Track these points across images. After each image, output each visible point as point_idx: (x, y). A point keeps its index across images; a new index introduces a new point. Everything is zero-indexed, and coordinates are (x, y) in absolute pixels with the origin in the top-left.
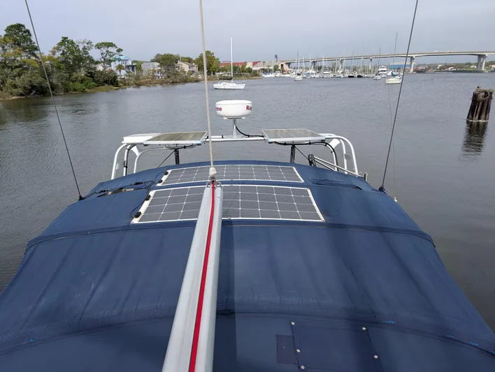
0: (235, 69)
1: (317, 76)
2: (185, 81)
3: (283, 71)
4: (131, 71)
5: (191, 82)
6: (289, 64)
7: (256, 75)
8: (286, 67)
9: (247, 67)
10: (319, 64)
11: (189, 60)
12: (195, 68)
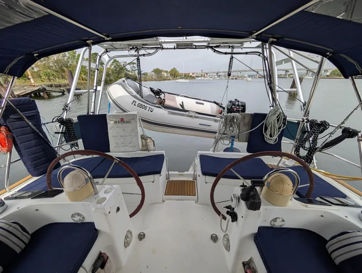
0: (185, 75)
1: (219, 78)
2: (165, 80)
3: (204, 77)
5: (167, 80)
7: (194, 78)
8: (206, 75)
9: (190, 75)
10: (219, 74)
11: (167, 72)
12: (169, 75)
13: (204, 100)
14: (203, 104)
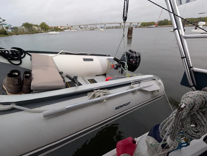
0: (55, 29)
1: (81, 30)
2: (37, 33)
3: (71, 29)
4: (13, 30)
5: (39, 33)
6: (72, 27)
7: (62, 30)
8: (71, 28)
9: (59, 28)
10: (81, 27)
11: (37, 26)
12: (40, 28)
13: (91, 55)
14: (92, 60)
